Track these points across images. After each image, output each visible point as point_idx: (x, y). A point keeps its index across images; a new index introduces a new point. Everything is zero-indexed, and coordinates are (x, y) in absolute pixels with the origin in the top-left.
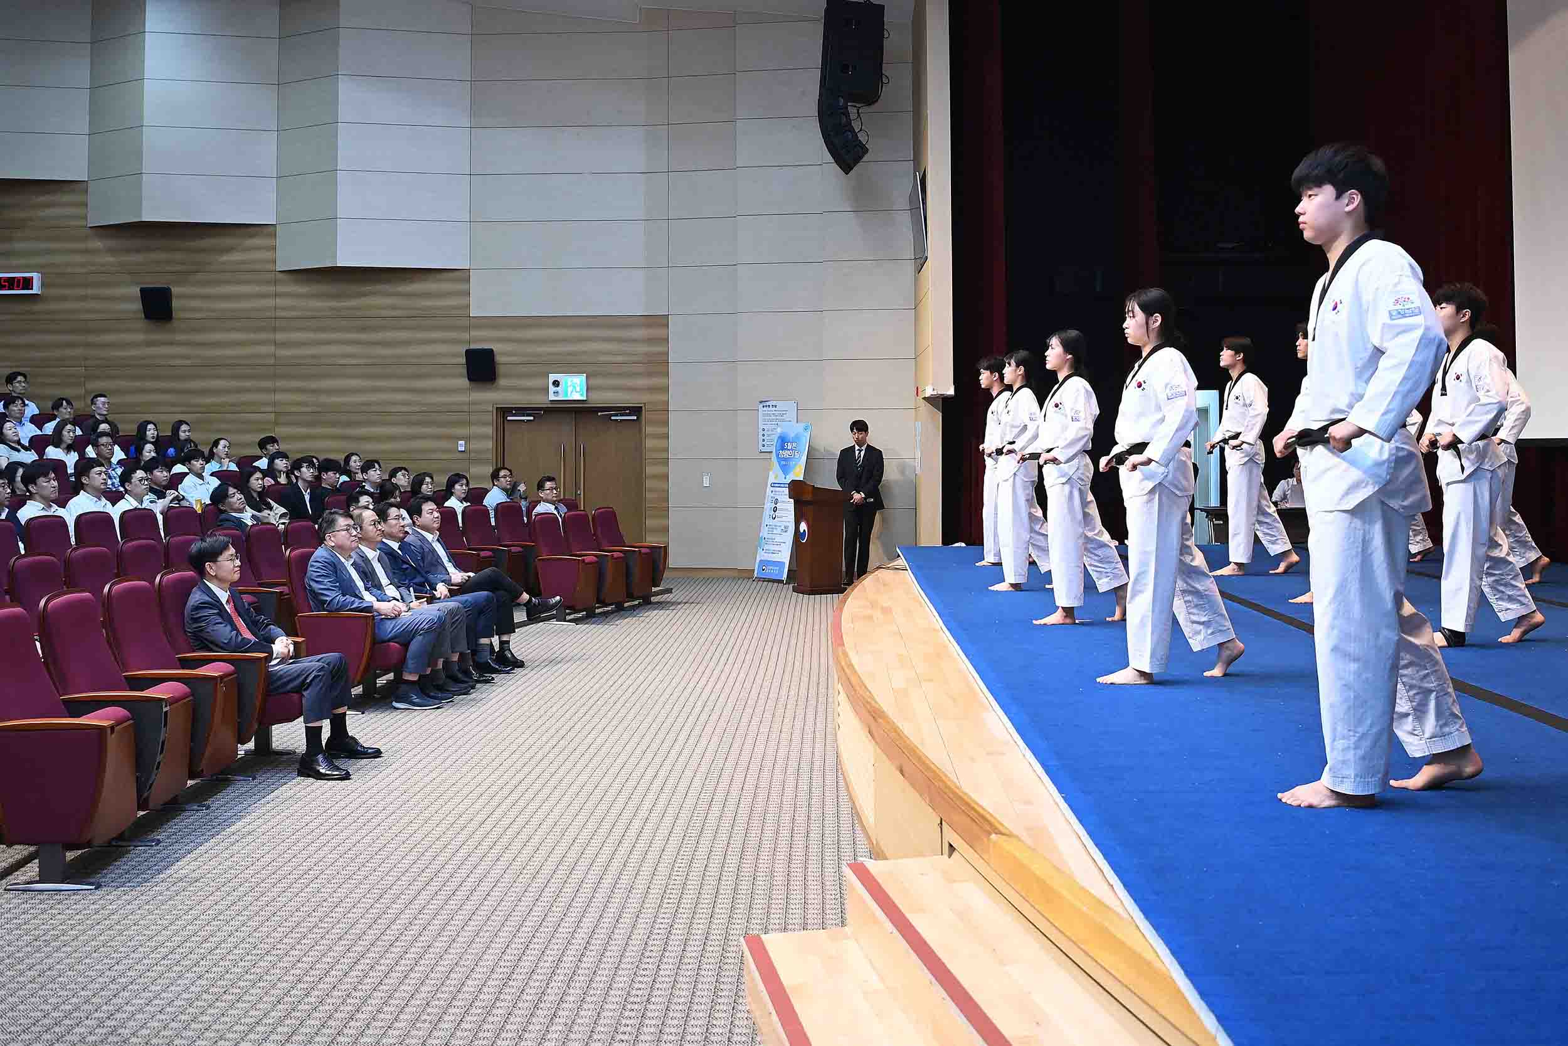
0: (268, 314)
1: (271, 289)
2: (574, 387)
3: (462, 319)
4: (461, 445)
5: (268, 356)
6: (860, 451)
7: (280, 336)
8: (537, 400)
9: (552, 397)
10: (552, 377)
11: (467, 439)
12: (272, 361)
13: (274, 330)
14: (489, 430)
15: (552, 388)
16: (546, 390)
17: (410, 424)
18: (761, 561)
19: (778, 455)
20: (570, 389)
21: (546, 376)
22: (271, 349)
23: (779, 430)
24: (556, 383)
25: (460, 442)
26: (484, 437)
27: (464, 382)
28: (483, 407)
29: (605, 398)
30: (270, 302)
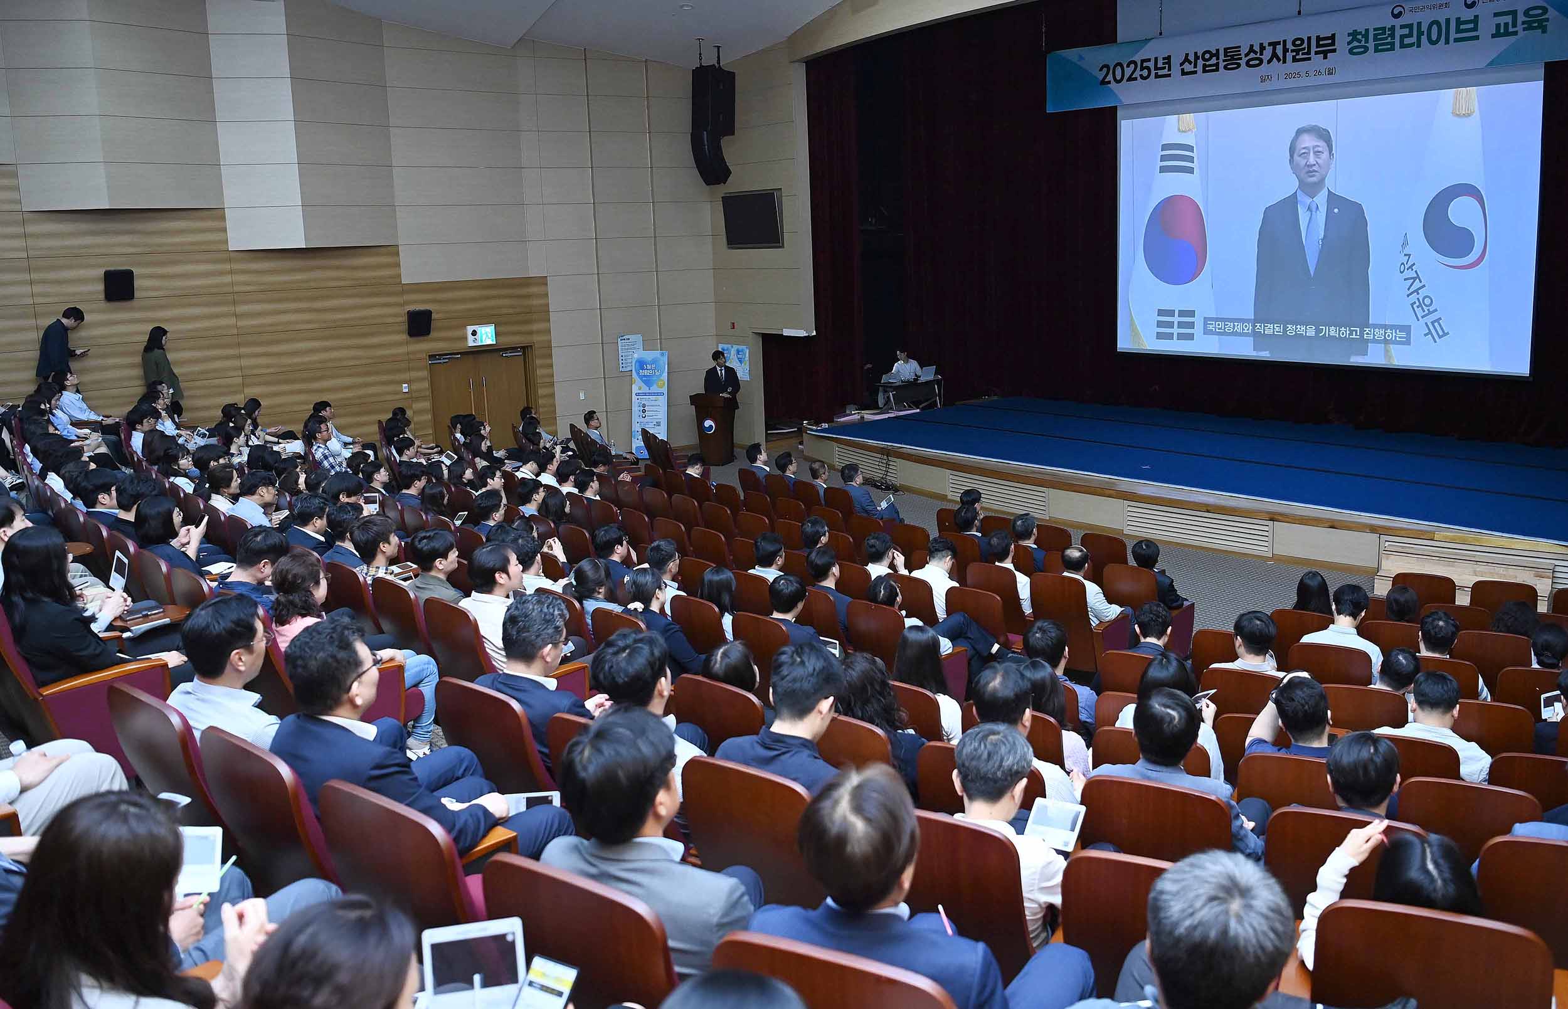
0: (226, 289)
1: (227, 267)
2: (487, 336)
3: (395, 287)
4: (405, 388)
5: (228, 327)
6: (721, 370)
7: (241, 309)
8: (458, 346)
9: (471, 343)
10: (470, 329)
11: (408, 382)
12: (235, 331)
13: (234, 303)
14: (425, 373)
15: (470, 338)
16: (466, 338)
17: (358, 375)
18: (636, 447)
19: (638, 374)
20: (484, 337)
21: (464, 326)
22: (233, 321)
23: (636, 356)
24: (474, 333)
25: (404, 385)
26: (422, 379)
27: (404, 337)
28: (418, 356)
29: (510, 340)
30: (227, 279)
